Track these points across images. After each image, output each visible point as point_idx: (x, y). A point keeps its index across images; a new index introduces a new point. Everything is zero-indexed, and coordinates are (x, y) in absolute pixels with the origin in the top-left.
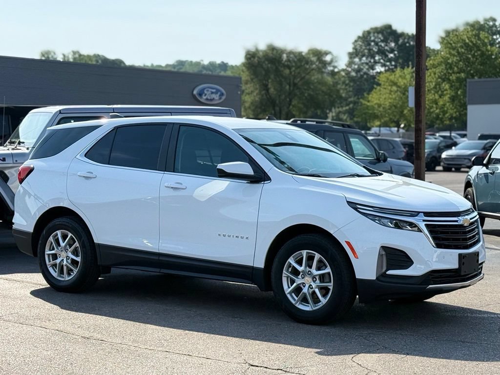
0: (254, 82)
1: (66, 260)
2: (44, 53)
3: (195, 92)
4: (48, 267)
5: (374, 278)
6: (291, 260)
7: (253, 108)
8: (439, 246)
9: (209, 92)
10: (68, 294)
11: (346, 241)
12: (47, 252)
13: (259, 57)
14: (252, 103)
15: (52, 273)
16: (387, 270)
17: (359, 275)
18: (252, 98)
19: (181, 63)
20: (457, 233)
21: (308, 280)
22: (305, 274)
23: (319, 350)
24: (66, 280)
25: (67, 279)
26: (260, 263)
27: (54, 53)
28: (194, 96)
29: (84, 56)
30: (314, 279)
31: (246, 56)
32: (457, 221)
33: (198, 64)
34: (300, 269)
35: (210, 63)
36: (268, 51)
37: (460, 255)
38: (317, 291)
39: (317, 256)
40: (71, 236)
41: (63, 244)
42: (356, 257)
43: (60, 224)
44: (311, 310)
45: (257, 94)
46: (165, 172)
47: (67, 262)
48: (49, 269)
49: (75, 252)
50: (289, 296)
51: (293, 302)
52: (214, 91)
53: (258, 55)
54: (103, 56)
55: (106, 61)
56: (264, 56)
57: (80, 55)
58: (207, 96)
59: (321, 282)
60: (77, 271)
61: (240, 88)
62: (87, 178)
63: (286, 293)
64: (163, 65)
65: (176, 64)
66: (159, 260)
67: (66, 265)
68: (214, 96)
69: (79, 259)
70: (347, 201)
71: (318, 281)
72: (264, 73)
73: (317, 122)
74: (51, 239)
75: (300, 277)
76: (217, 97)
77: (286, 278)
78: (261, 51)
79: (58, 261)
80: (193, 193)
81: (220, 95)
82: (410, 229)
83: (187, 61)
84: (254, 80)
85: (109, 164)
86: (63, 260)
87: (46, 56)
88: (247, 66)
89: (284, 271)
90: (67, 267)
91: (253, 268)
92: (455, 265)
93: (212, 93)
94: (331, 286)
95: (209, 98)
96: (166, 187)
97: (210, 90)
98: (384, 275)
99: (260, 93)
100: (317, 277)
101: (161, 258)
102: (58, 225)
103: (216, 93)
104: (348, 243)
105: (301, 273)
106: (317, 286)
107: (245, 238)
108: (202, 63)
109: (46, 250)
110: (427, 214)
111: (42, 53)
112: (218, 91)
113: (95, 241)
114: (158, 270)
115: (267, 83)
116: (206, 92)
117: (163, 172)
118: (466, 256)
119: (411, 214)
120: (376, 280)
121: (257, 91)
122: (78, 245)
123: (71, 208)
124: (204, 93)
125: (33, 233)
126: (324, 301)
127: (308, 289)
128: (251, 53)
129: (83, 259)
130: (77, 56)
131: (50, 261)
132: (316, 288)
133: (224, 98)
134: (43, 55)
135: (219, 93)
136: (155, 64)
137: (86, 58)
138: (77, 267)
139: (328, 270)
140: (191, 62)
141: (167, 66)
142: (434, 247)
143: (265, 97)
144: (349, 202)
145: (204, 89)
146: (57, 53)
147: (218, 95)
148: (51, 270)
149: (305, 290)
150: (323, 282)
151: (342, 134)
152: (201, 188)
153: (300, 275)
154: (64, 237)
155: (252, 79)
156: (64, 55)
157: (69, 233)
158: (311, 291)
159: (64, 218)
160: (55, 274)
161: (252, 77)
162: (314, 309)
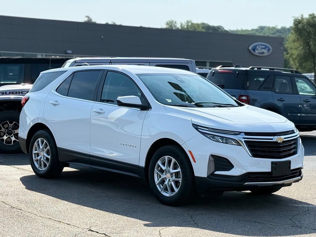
0: (300, 41)
1: (43, 157)
2: (168, 23)
3: (250, 48)
4: (34, 161)
5: (206, 176)
6: (159, 163)
7: (298, 58)
8: (255, 156)
9: (260, 48)
10: (43, 179)
11: (189, 151)
12: (34, 152)
13: (303, 24)
14: (298, 55)
15: (36, 165)
16: (215, 171)
17: (197, 174)
18: (298, 52)
19: (262, 28)
20: (273, 147)
21: (168, 176)
22: (167, 172)
23: (149, 223)
25: (44, 169)
26: (142, 164)
27: (176, 22)
28: (249, 51)
29: (195, 24)
30: (172, 175)
31: (294, 23)
32: (272, 139)
33: (273, 28)
34: (164, 168)
35: (282, 28)
36: (310, 19)
37: (272, 163)
38: (173, 183)
39: (173, 160)
40: (46, 142)
41: (41, 147)
42: (195, 161)
43: (40, 134)
44: (169, 196)
45: (302, 49)
46: (96, 102)
47: (43, 158)
48: (35, 162)
49: (48, 153)
50: (158, 186)
51: (160, 190)
52: (263, 47)
53: (303, 22)
54: (207, 24)
55: (208, 27)
56: (307, 22)
57: (192, 24)
58: (258, 51)
59: (176, 178)
60: (48, 164)
61: (282, 45)
62: (55, 105)
63: (156, 184)
64: (250, 29)
65: (258, 28)
66: (90, 159)
67: (43, 161)
68: (263, 50)
69: (49, 157)
70: (192, 124)
71: (174, 177)
72: (307, 34)
73: (270, 69)
74: (36, 143)
75: (164, 174)
76: (265, 51)
77: (157, 174)
78: (306, 19)
79: (39, 158)
80: (108, 116)
81: (268, 50)
82: (235, 144)
83: (266, 26)
84: (300, 40)
85: (67, 96)
86: (42, 157)
87: (170, 24)
88: (295, 29)
89: (155, 170)
90: (44, 162)
91: (138, 167)
92: (269, 170)
93: (262, 48)
94: (180, 180)
95: (260, 52)
96: (94, 111)
97: (261, 46)
98: (213, 174)
99: (304, 48)
100: (174, 174)
101: (91, 158)
102: (39, 134)
103: (264, 48)
104: (190, 152)
105: (165, 172)
106: (173, 180)
107: (134, 147)
108: (277, 27)
109: (33, 150)
110: (247, 134)
111: (167, 22)
112: (266, 47)
113: (57, 146)
114: (89, 166)
115: (309, 41)
116: (257, 48)
117: (94, 102)
118: (277, 164)
119: (235, 133)
120: (207, 178)
121: (302, 47)
122: (49, 148)
123: (45, 124)
124: (256, 48)
125: (27, 139)
126: (176, 190)
127: (168, 182)
128: (297, 20)
129: (51, 157)
130: (190, 24)
131: (35, 158)
132: (172, 181)
133: (271, 51)
134: (168, 24)
135: (267, 49)
136: (244, 29)
137: (196, 26)
138: (48, 162)
139: (179, 170)
140: (269, 27)
141: (253, 30)
142: (250, 156)
143: (307, 51)
144: (194, 124)
145: (256, 46)
146: (177, 22)
147: (266, 50)
148: (35, 163)
149: (166, 183)
150: (177, 178)
151: (289, 78)
152: (113, 113)
153: (164, 173)
154: (42, 142)
155: (298, 39)
156: (182, 24)
157: (45, 140)
158: (170, 183)
159: (42, 131)
160: (37, 166)
161: (298, 37)
162: (171, 195)
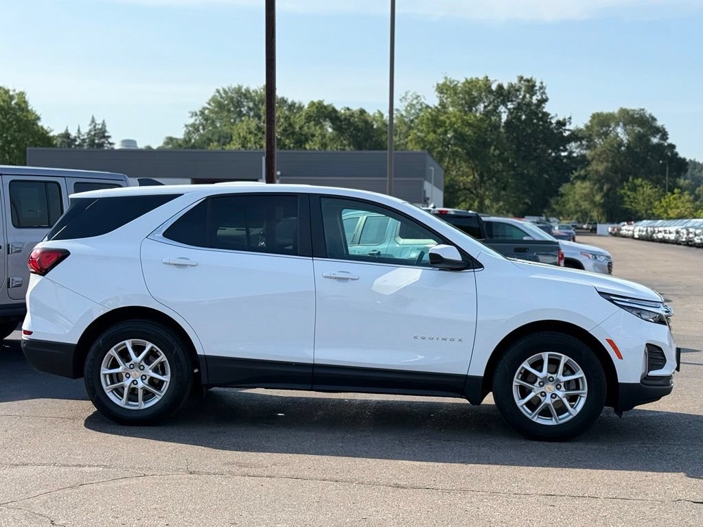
4: (107, 392)
5: (639, 381)
6: (526, 365)
11: (607, 340)
12: (105, 371)
16: (649, 371)
17: (621, 379)
21: (549, 388)
22: (544, 381)
24: (142, 408)
25: (144, 406)
26: (479, 371)
30: (559, 386)
34: (539, 375)
38: (564, 400)
39: (566, 359)
40: (152, 348)
41: (136, 358)
42: (620, 357)
43: (130, 332)
44: (555, 424)
46: (315, 258)
47: (143, 382)
48: (109, 394)
49: (160, 369)
50: (521, 409)
60: (162, 394)
62: (180, 266)
63: (519, 405)
66: (313, 373)
67: (142, 388)
69: (166, 378)
70: (598, 292)
71: (563, 389)
74: (112, 352)
75: (537, 384)
77: (518, 387)
79: (125, 383)
86: (135, 381)
89: (515, 379)
90: (145, 390)
91: (466, 377)
94: (583, 392)
98: (646, 376)
100: (563, 384)
102: (127, 332)
104: (610, 342)
105: (539, 380)
106: (565, 394)
107: (456, 340)
109: (102, 368)
117: (311, 258)
120: (641, 384)
122: (165, 359)
125: (77, 345)
126: (575, 412)
127: (551, 398)
131: (109, 384)
132: (562, 397)
139: (579, 375)
144: (602, 292)
148: (112, 396)
153: (537, 382)
154: (139, 349)
160: (120, 402)
162: (560, 422)
